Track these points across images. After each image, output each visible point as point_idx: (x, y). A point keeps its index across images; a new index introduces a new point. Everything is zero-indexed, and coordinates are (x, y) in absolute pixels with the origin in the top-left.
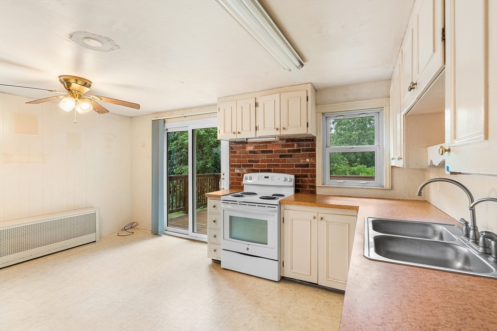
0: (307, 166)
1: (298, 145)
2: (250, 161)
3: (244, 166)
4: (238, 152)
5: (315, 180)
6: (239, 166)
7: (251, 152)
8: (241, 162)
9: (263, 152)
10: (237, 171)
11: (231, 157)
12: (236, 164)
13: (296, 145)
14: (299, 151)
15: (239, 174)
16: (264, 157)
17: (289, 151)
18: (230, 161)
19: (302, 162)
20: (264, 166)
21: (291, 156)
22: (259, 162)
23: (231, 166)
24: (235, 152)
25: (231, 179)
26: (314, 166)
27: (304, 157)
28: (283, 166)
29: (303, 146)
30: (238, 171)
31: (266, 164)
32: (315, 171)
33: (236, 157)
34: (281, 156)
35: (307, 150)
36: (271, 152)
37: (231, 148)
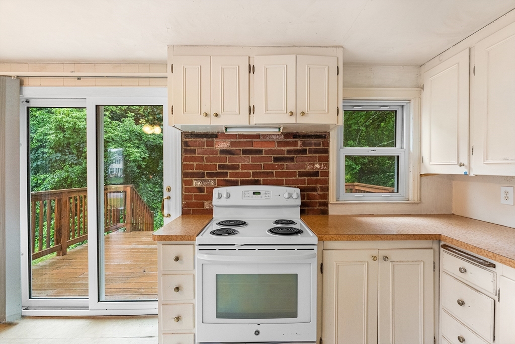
0: (316, 174)
1: (304, 144)
2: (221, 167)
3: (211, 175)
4: (198, 150)
5: (328, 195)
6: (201, 176)
7: (223, 152)
8: (206, 167)
9: (245, 152)
10: (196, 183)
11: (184, 159)
12: (195, 171)
13: (299, 143)
14: (304, 152)
15: (200, 189)
16: (248, 160)
17: (289, 152)
18: (184, 167)
19: (308, 168)
20: (248, 175)
21: (292, 159)
22: (238, 168)
23: (185, 175)
24: (194, 151)
25: (184, 198)
26: (326, 174)
27: (312, 161)
28: (278, 174)
29: (310, 144)
30: (199, 184)
31: (251, 171)
32: (327, 182)
33: (195, 159)
34: (276, 159)
35: (316, 151)
36: (260, 152)
37: (185, 144)
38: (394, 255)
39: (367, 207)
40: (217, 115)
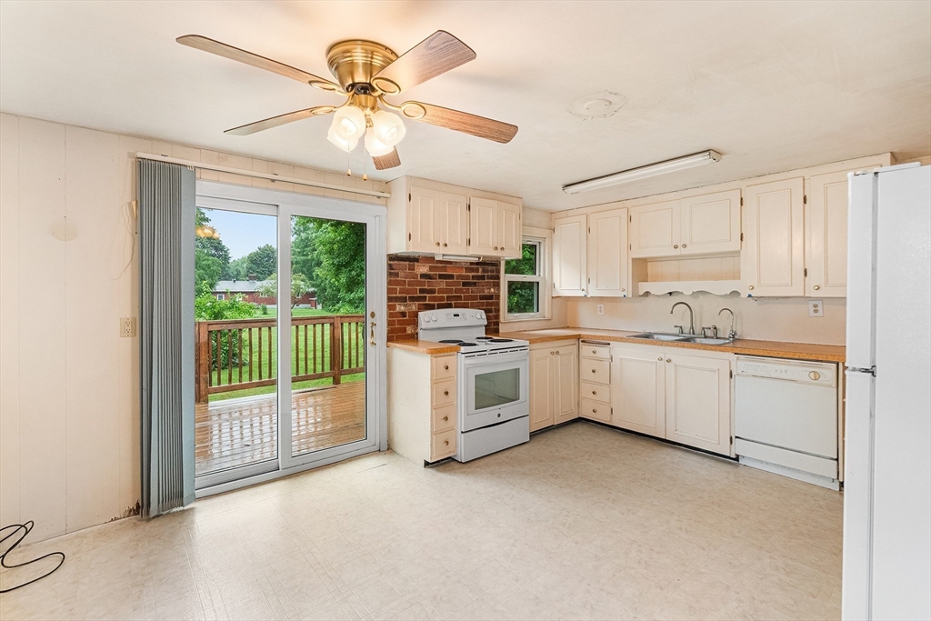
0: (491, 297)
1: (483, 271)
2: (422, 291)
3: (413, 299)
4: (401, 274)
5: (499, 315)
6: (404, 300)
7: (423, 276)
8: (407, 291)
9: (441, 277)
10: (400, 308)
11: (389, 283)
12: (398, 295)
13: (480, 269)
14: (482, 277)
15: (403, 314)
16: (442, 284)
17: (474, 277)
18: (389, 291)
19: (486, 292)
20: (442, 299)
21: (475, 284)
22: (435, 293)
23: (390, 299)
24: (397, 275)
25: (390, 323)
26: (498, 297)
27: (488, 285)
28: (467, 298)
29: (487, 271)
30: (403, 308)
31: (445, 295)
32: (498, 304)
33: (398, 283)
34: (464, 284)
35: (491, 277)
36: (451, 277)
37: (390, 267)
38: (561, 351)
39: (522, 324)
40: (446, 245)
